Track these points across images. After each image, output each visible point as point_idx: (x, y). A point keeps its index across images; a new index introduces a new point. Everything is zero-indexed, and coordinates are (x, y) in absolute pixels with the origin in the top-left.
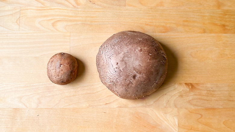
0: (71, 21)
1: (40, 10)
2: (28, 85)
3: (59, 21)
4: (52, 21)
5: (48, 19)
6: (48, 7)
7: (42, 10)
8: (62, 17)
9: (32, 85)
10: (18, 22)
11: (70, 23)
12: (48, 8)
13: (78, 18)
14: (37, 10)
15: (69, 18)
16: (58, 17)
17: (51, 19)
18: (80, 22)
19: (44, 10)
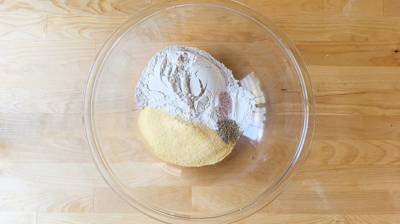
0: (97, 28)
1: (66, 18)
2: (57, 91)
3: (85, 28)
4: (79, 29)
5: (74, 26)
6: (74, 15)
7: (68, 18)
8: (88, 25)
9: (60, 91)
10: (45, 30)
11: (96, 31)
13: (104, 25)
14: (64, 18)
15: (95, 25)
16: (84, 25)
17: (77, 27)
18: (106, 30)
19: (70, 17)
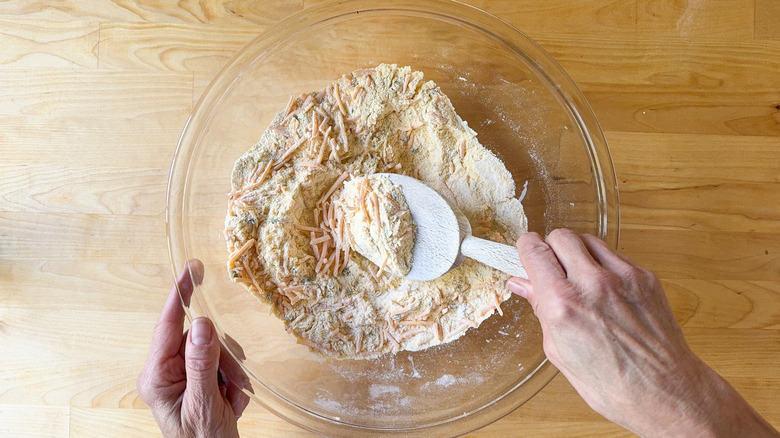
0: (195, 50)
1: (136, 28)
2: (115, 172)
3: (172, 49)
4: (160, 51)
5: (152, 46)
6: (151, 22)
7: (140, 28)
8: (179, 43)
9: (121, 171)
10: (96, 51)
11: (193, 55)
12: (154, 25)
13: (209, 45)
14: (131, 28)
15: (193, 45)
16: (171, 43)
17: (158, 47)
18: (213, 53)
